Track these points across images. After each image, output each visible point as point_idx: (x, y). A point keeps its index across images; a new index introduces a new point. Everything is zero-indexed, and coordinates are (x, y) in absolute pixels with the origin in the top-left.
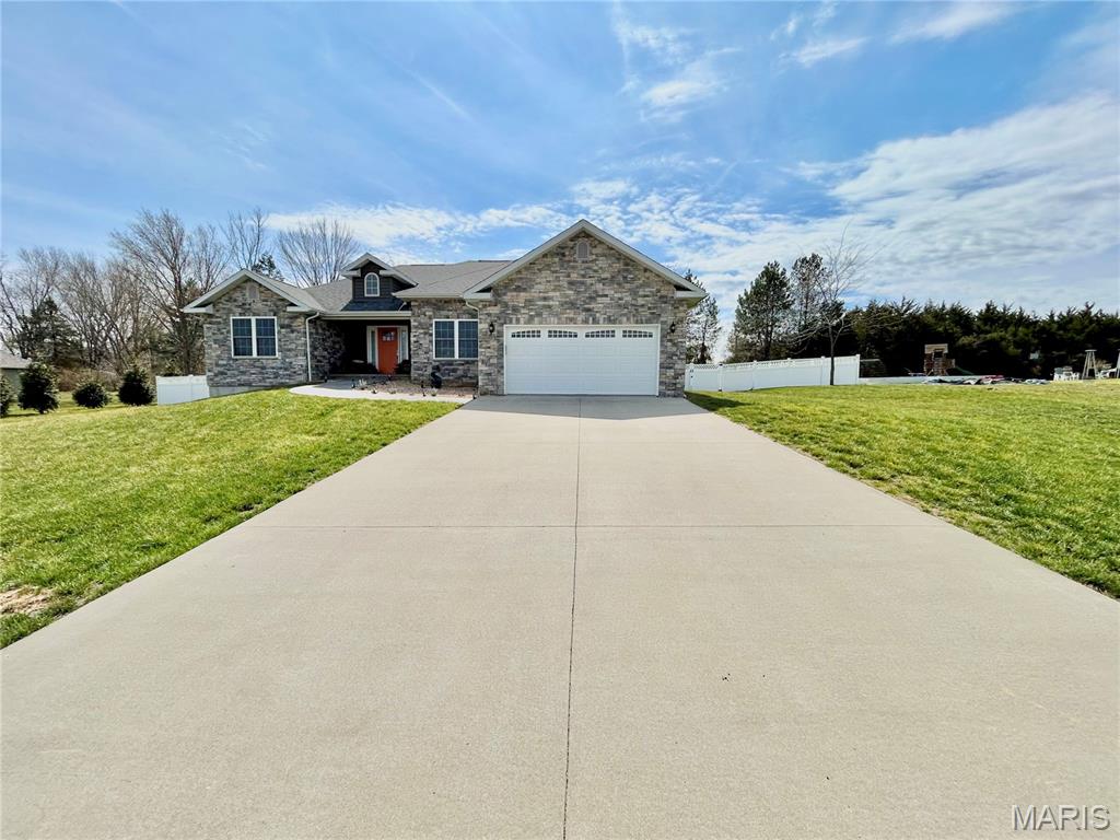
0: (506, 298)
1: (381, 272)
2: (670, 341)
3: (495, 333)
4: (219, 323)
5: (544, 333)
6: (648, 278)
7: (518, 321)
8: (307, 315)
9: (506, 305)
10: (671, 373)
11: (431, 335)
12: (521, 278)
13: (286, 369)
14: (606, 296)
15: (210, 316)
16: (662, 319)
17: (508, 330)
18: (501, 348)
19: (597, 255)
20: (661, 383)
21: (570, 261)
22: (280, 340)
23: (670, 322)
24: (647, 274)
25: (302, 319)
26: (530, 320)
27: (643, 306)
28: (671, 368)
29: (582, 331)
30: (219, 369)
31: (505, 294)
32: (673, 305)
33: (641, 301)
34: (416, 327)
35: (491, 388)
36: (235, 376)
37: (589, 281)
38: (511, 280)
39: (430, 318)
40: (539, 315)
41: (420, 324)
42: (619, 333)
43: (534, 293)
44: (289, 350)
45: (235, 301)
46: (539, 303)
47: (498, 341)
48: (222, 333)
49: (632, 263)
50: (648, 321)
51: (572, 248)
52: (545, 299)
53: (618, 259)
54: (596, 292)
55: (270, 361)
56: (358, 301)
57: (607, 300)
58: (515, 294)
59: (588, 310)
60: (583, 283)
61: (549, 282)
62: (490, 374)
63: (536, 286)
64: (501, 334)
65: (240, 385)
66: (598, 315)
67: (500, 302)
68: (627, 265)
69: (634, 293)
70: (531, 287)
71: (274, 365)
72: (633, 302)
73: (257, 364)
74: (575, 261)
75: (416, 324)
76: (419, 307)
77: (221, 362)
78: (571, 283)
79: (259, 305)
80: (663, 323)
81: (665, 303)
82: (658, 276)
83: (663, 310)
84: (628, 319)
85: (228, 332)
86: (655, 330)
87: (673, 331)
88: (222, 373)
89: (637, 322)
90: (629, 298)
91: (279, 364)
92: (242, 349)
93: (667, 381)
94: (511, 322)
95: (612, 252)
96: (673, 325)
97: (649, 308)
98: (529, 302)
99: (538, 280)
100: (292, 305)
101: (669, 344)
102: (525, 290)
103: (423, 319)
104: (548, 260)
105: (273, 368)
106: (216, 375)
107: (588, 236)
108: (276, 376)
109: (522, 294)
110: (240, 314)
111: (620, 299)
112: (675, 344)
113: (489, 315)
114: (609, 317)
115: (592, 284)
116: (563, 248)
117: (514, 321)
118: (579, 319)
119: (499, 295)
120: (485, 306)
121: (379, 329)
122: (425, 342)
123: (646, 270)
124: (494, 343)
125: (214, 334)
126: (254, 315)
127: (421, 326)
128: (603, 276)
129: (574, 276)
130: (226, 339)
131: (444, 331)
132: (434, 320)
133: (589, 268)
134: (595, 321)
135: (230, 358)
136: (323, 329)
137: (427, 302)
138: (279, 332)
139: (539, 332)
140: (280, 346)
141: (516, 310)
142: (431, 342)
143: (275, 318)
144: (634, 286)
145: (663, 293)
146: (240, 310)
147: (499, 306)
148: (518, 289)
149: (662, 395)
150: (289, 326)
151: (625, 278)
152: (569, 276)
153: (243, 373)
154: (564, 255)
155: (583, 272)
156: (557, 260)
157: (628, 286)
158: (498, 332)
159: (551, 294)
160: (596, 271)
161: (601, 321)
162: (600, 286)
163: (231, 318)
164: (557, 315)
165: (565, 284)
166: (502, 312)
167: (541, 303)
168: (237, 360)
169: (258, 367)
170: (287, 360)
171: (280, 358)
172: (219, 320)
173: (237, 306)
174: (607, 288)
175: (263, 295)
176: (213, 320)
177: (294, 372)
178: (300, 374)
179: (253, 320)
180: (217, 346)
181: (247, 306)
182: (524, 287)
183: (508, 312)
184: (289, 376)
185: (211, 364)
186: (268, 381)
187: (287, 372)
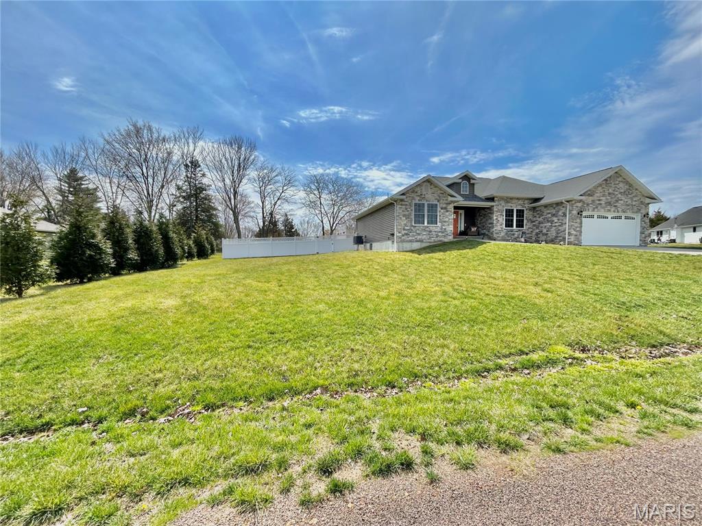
2: (644, 221)
3: (579, 216)
4: (407, 205)
5: (596, 216)
6: (637, 193)
7: (588, 210)
9: (583, 202)
10: (643, 236)
14: (622, 200)
17: (584, 214)
18: (581, 223)
19: (620, 182)
20: (640, 240)
21: (609, 184)
22: (440, 216)
23: (644, 213)
24: (636, 191)
26: (592, 210)
27: (635, 205)
28: (644, 233)
29: (610, 216)
30: (405, 232)
32: (645, 206)
33: (634, 203)
35: (576, 242)
36: (414, 236)
37: (617, 193)
39: (503, 206)
40: (597, 207)
42: (623, 217)
43: (595, 198)
44: (445, 222)
45: (416, 193)
47: (580, 219)
48: (408, 211)
49: (631, 186)
50: (636, 213)
52: (599, 200)
53: (627, 184)
54: (618, 198)
55: (434, 228)
57: (622, 202)
58: (588, 197)
59: (615, 206)
60: (614, 194)
61: (601, 192)
62: (576, 235)
64: (581, 216)
65: (416, 241)
68: (629, 186)
69: (632, 199)
70: (594, 194)
71: (436, 230)
72: (631, 204)
73: (427, 229)
77: (406, 228)
78: (609, 194)
79: (429, 196)
80: (641, 213)
81: (642, 204)
83: (641, 208)
85: (412, 210)
86: (638, 216)
88: (407, 234)
89: (631, 213)
90: (630, 202)
91: (438, 229)
92: (419, 220)
93: (642, 239)
94: (586, 211)
95: (625, 181)
97: (637, 207)
98: (593, 201)
99: (596, 191)
101: (643, 223)
102: (592, 196)
103: (500, 207)
105: (436, 232)
106: (403, 236)
108: (437, 236)
109: (591, 198)
110: (419, 200)
111: (627, 202)
112: (645, 223)
113: (577, 207)
115: (617, 195)
118: (610, 210)
120: (575, 202)
123: (636, 189)
125: (402, 211)
126: (427, 201)
128: (621, 191)
129: (611, 191)
130: (410, 214)
133: (616, 187)
134: (618, 212)
135: (411, 226)
137: (502, 198)
138: (440, 211)
139: (594, 216)
140: (440, 219)
141: (588, 205)
143: (438, 203)
144: (632, 196)
145: (642, 200)
146: (419, 198)
147: (581, 202)
149: (640, 245)
150: (445, 208)
151: (629, 192)
152: (608, 190)
153: (419, 234)
154: (607, 180)
155: (614, 189)
157: (630, 196)
159: (601, 198)
160: (618, 189)
162: (620, 195)
163: (414, 202)
164: (602, 208)
165: (607, 194)
166: (582, 206)
167: (598, 202)
168: (416, 226)
169: (427, 231)
170: (444, 227)
171: (440, 226)
172: (407, 203)
173: (417, 196)
174: (622, 196)
175: (432, 190)
176: (403, 203)
177: (447, 234)
178: (450, 235)
179: (426, 204)
180: (405, 218)
181: (423, 196)
182: (591, 194)
183: (585, 206)
184: (445, 236)
185: (401, 229)
186: (432, 239)
187: (443, 234)
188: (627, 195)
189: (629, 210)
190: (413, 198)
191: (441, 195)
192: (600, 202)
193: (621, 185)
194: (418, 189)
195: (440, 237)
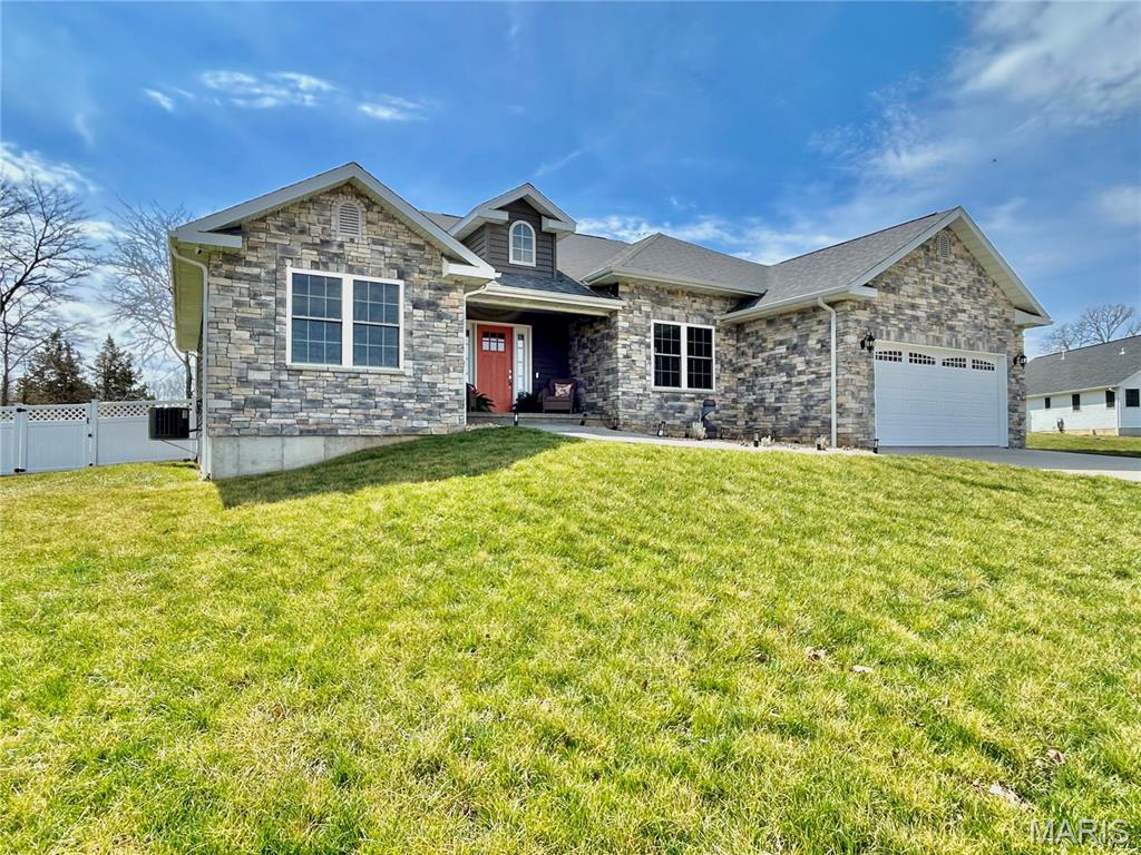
3: (864, 351)
4: (256, 278)
5: (905, 356)
6: (996, 294)
7: (888, 334)
10: (1015, 417)
11: (648, 346)
13: (421, 398)
14: (965, 311)
16: (1007, 348)
18: (870, 375)
19: (955, 255)
20: (1009, 430)
21: (933, 259)
22: (409, 334)
24: (995, 290)
25: (459, 294)
26: (899, 335)
27: (993, 329)
28: (1015, 411)
29: (939, 355)
30: (249, 392)
32: (1014, 332)
33: (991, 323)
34: (628, 331)
36: (291, 411)
37: (950, 289)
39: (648, 316)
40: (908, 329)
42: (969, 363)
43: (903, 297)
44: (431, 357)
45: (302, 232)
47: (867, 364)
48: (262, 305)
50: (997, 351)
52: (913, 307)
53: (973, 265)
54: (956, 304)
55: (386, 379)
57: (966, 317)
59: (951, 328)
60: (945, 291)
61: (916, 283)
63: (904, 287)
64: (869, 354)
65: (302, 433)
66: (959, 336)
67: (869, 304)
68: (979, 274)
69: (986, 311)
70: (900, 287)
71: (395, 388)
72: (986, 323)
73: (352, 384)
74: (937, 258)
75: (626, 324)
77: (254, 376)
78: (936, 289)
79: (360, 250)
80: (1008, 353)
81: (1009, 328)
83: (1008, 338)
84: (983, 345)
85: (281, 302)
86: (1003, 361)
87: (1015, 365)
88: (256, 403)
89: (990, 351)
90: (983, 318)
91: (404, 386)
93: (1012, 427)
94: (881, 337)
97: (998, 333)
98: (898, 309)
99: (906, 278)
101: (1014, 380)
102: (894, 290)
103: (637, 318)
105: (392, 395)
106: (238, 408)
108: (399, 412)
109: (891, 296)
110: (315, 265)
111: (976, 317)
112: (1018, 381)
113: (858, 321)
114: (969, 340)
115: (953, 294)
117: (884, 335)
118: (944, 339)
120: (853, 309)
122: (639, 358)
125: (238, 304)
126: (351, 270)
127: (634, 329)
128: (961, 285)
129: (937, 280)
130: (274, 318)
132: (653, 321)
133: (950, 271)
134: (958, 345)
135: (280, 368)
137: (642, 289)
138: (408, 316)
139: (901, 353)
140: (409, 346)
141: (886, 318)
142: (649, 357)
143: (401, 283)
144: (986, 302)
145: (1007, 315)
146: (313, 255)
147: (867, 309)
148: (887, 287)
149: (1011, 446)
150: (431, 305)
151: (979, 290)
152: (933, 279)
153: (316, 404)
154: (928, 249)
155: (945, 276)
156: (922, 254)
157: (981, 301)
159: (918, 301)
160: (955, 277)
162: (958, 297)
163: (290, 271)
164: (923, 331)
165: (930, 289)
166: (872, 320)
167: (909, 312)
168: (300, 371)
169: (355, 391)
170: (425, 378)
171: (409, 372)
172: (256, 271)
173: (306, 245)
174: (965, 301)
175: (375, 228)
176: (239, 269)
177: (441, 406)
178: (452, 410)
179: (348, 281)
180: (246, 335)
181: (334, 250)
182: (893, 285)
183: (879, 320)
184: (430, 412)
185: (227, 379)
186: (377, 423)
187: (424, 405)
188: (974, 297)
189: (980, 344)
190: (288, 253)
191: (412, 252)
192: (914, 313)
193: (961, 267)
194: (310, 218)
195: (411, 418)
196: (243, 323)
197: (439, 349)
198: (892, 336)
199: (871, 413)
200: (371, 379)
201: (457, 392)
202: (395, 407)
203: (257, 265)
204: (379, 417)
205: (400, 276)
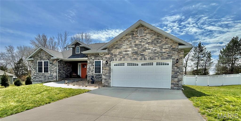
0: (112, 52)
1: (80, 46)
2: (176, 66)
3: (108, 64)
4: (35, 63)
5: (126, 64)
6: (167, 41)
7: (116, 60)
8: (57, 60)
9: (112, 54)
10: (176, 80)
11: (94, 66)
12: (117, 44)
13: (51, 77)
14: (150, 49)
15: (33, 61)
16: (173, 58)
17: (113, 63)
18: (110, 70)
19: (146, 33)
20: (172, 84)
21: (136, 37)
22: (50, 68)
23: (176, 59)
24: (167, 40)
25: (55, 61)
26: (121, 59)
27: (164, 52)
28: (176, 78)
29: (140, 63)
31: (112, 50)
32: (178, 52)
33: (164, 50)
34: (89, 63)
35: (106, 84)
36: (38, 79)
37: (143, 44)
38: (114, 45)
39: (93, 60)
40: (124, 57)
41: (90, 62)
42: (155, 64)
43: (122, 49)
45: (39, 56)
46: (124, 53)
47: (109, 67)
48: (35, 66)
49: (160, 36)
50: (167, 59)
51: (137, 31)
52: (126, 51)
53: (155, 34)
54: (145, 48)
55: (47, 74)
56: (74, 55)
57: (150, 51)
58: (115, 50)
59: (142, 55)
60: (140, 45)
61: (128, 45)
62: (106, 79)
63: (123, 47)
64: (110, 65)
65: (39, 81)
66: (146, 57)
67: (110, 53)
68: (158, 36)
69: (161, 48)
70: (121, 47)
71: (48, 75)
72: (161, 51)
74: (137, 36)
75: (89, 62)
76: (90, 56)
77: (35, 74)
78: (136, 45)
79: (44, 57)
80: (173, 59)
81: (174, 51)
82: (171, 40)
83: (173, 54)
84: (158, 58)
85: (37, 65)
86: (170, 62)
87: (177, 62)
89: (162, 59)
90: (159, 50)
91: (49, 75)
92: (40, 70)
93: (175, 83)
94: (114, 60)
95: (152, 32)
96: (177, 60)
97: (167, 53)
98: (120, 53)
99: (123, 44)
100: (53, 57)
101: (176, 68)
102: (119, 48)
103: (91, 60)
104: (127, 37)
105: (48, 76)
107: (143, 26)
109: (118, 50)
110: (40, 60)
111: (155, 50)
112: (178, 68)
113: (106, 58)
114: (151, 57)
115: (144, 45)
116: (133, 32)
117: (115, 60)
118: (139, 58)
119: (110, 51)
120: (105, 55)
121: (81, 64)
122: (92, 68)
123: (166, 38)
124: (108, 68)
125: (33, 66)
127: (91, 63)
128: (148, 41)
129: (137, 42)
130: (36, 67)
131: (98, 64)
132: (95, 61)
133: (143, 39)
134: (145, 59)
135: (37, 73)
136: (64, 64)
137: (93, 55)
138: (50, 65)
139: (124, 64)
140: (49, 69)
141: (115, 56)
142: (93, 68)
143: (49, 61)
144: (161, 45)
145: (174, 47)
146: (40, 59)
147: (110, 55)
148: (116, 48)
149: (172, 88)
150: (52, 63)
151: (157, 41)
152: (135, 42)
153: (40, 78)
154: (133, 34)
155: (141, 40)
156: (131, 36)
157: (158, 45)
158: (109, 64)
159: (128, 49)
160: (145, 40)
161: (147, 59)
162: (147, 45)
163: (38, 61)
164: (130, 57)
165: (134, 46)
166: (111, 57)
168: (39, 74)
169: (44, 76)
170: (51, 74)
171: (49, 73)
172: (35, 62)
173: (39, 58)
174: (150, 46)
175: (46, 54)
176: (33, 62)
177: (53, 78)
178: (55, 78)
179: (43, 61)
180: (34, 70)
181: (42, 58)
182: (118, 47)
183: (113, 57)
184: (52, 79)
185: (33, 75)
186: (46, 80)
187: (51, 78)
188: (155, 44)
189: (157, 58)
190: (37, 59)
191: (50, 56)
192: (126, 53)
193: (148, 36)
194: (39, 54)
195: (50, 80)
196: (34, 68)
197: (53, 70)
198: (117, 60)
199: (110, 79)
200: (45, 74)
201: (55, 76)
202: (48, 78)
203: (35, 61)
204: (46, 79)
205: (48, 60)
